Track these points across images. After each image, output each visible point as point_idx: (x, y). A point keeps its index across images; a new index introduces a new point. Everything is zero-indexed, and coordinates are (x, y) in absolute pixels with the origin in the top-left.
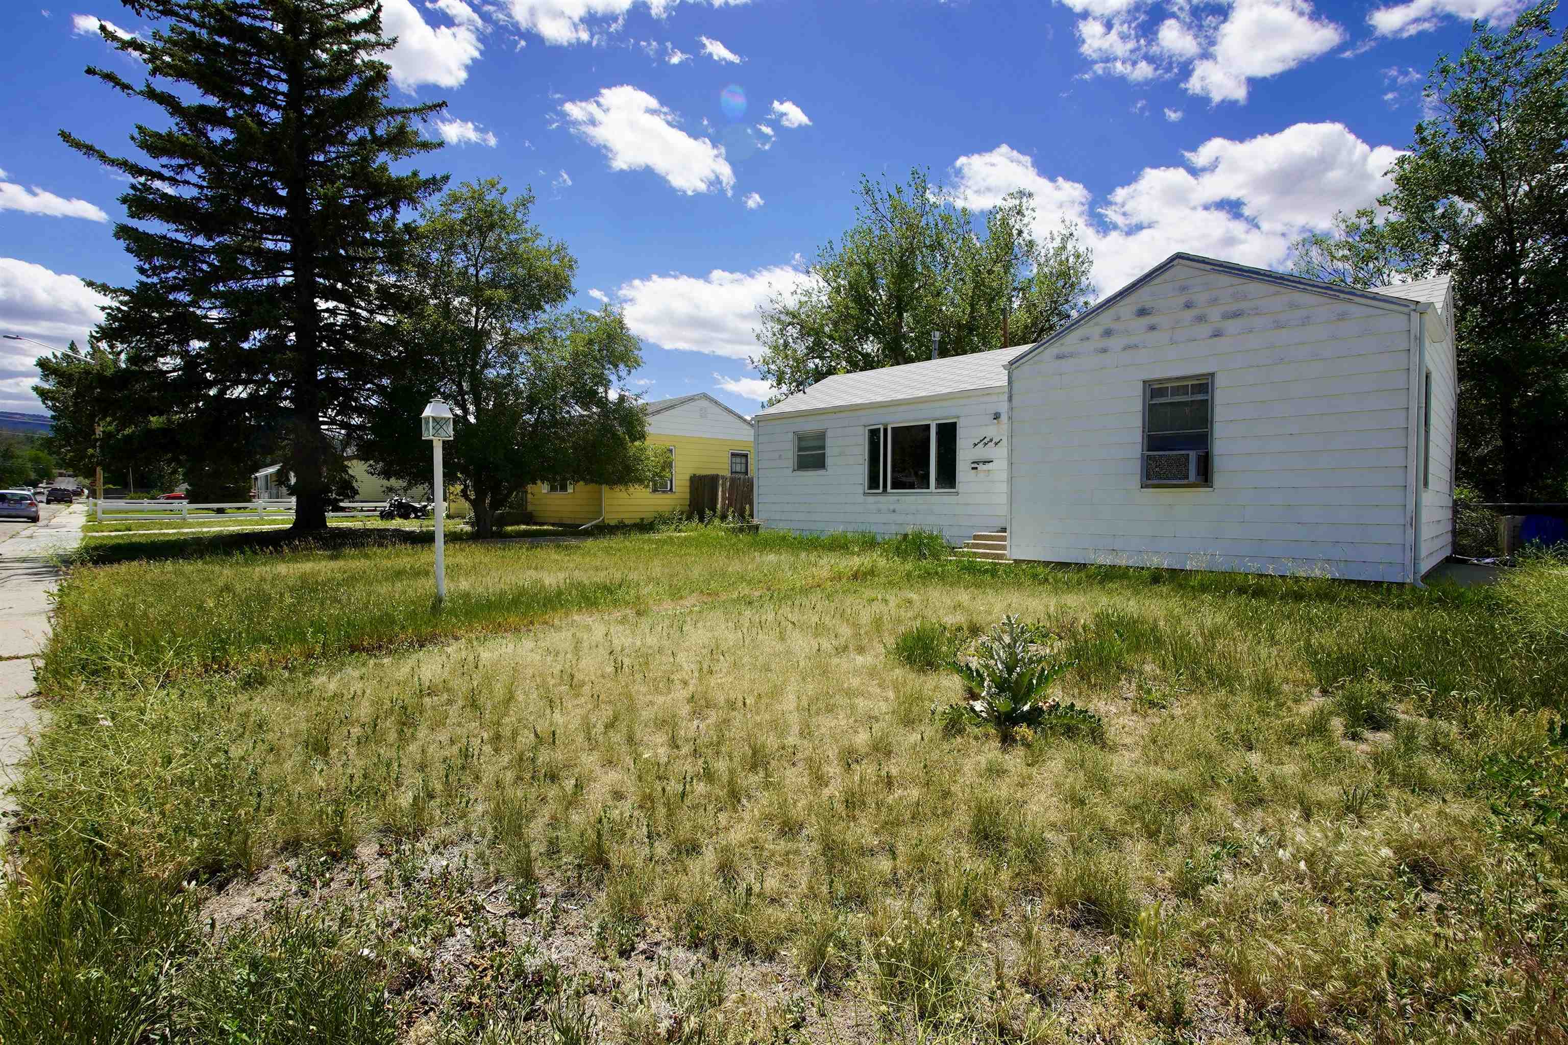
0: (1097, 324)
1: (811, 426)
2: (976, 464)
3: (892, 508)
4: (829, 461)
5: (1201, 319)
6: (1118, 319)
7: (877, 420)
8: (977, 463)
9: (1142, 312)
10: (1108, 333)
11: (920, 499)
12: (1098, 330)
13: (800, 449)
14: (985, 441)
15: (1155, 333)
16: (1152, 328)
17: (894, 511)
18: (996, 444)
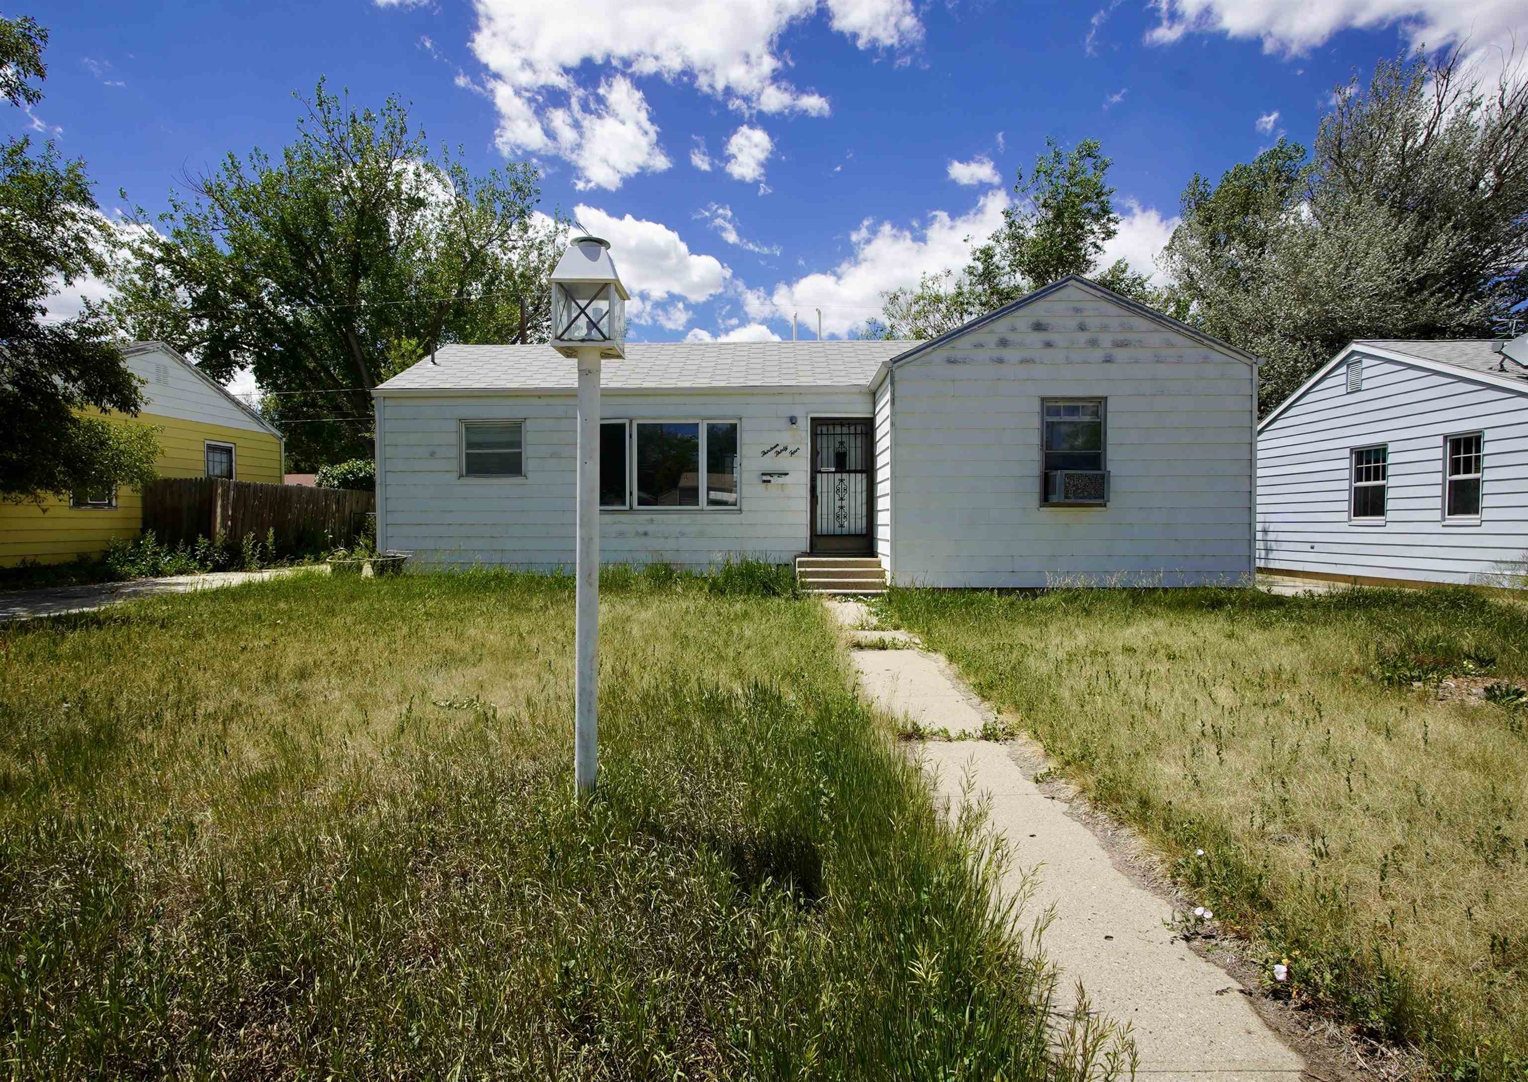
0: (992, 332)
1: (501, 412)
2: (767, 477)
3: (642, 529)
4: (529, 464)
5: (1093, 343)
6: (1014, 330)
7: (615, 413)
8: (770, 475)
9: (1038, 327)
10: (1003, 343)
11: (686, 519)
12: (992, 339)
13: (469, 445)
14: (778, 450)
15: (1050, 351)
16: (1048, 345)
17: (646, 534)
18: (792, 453)
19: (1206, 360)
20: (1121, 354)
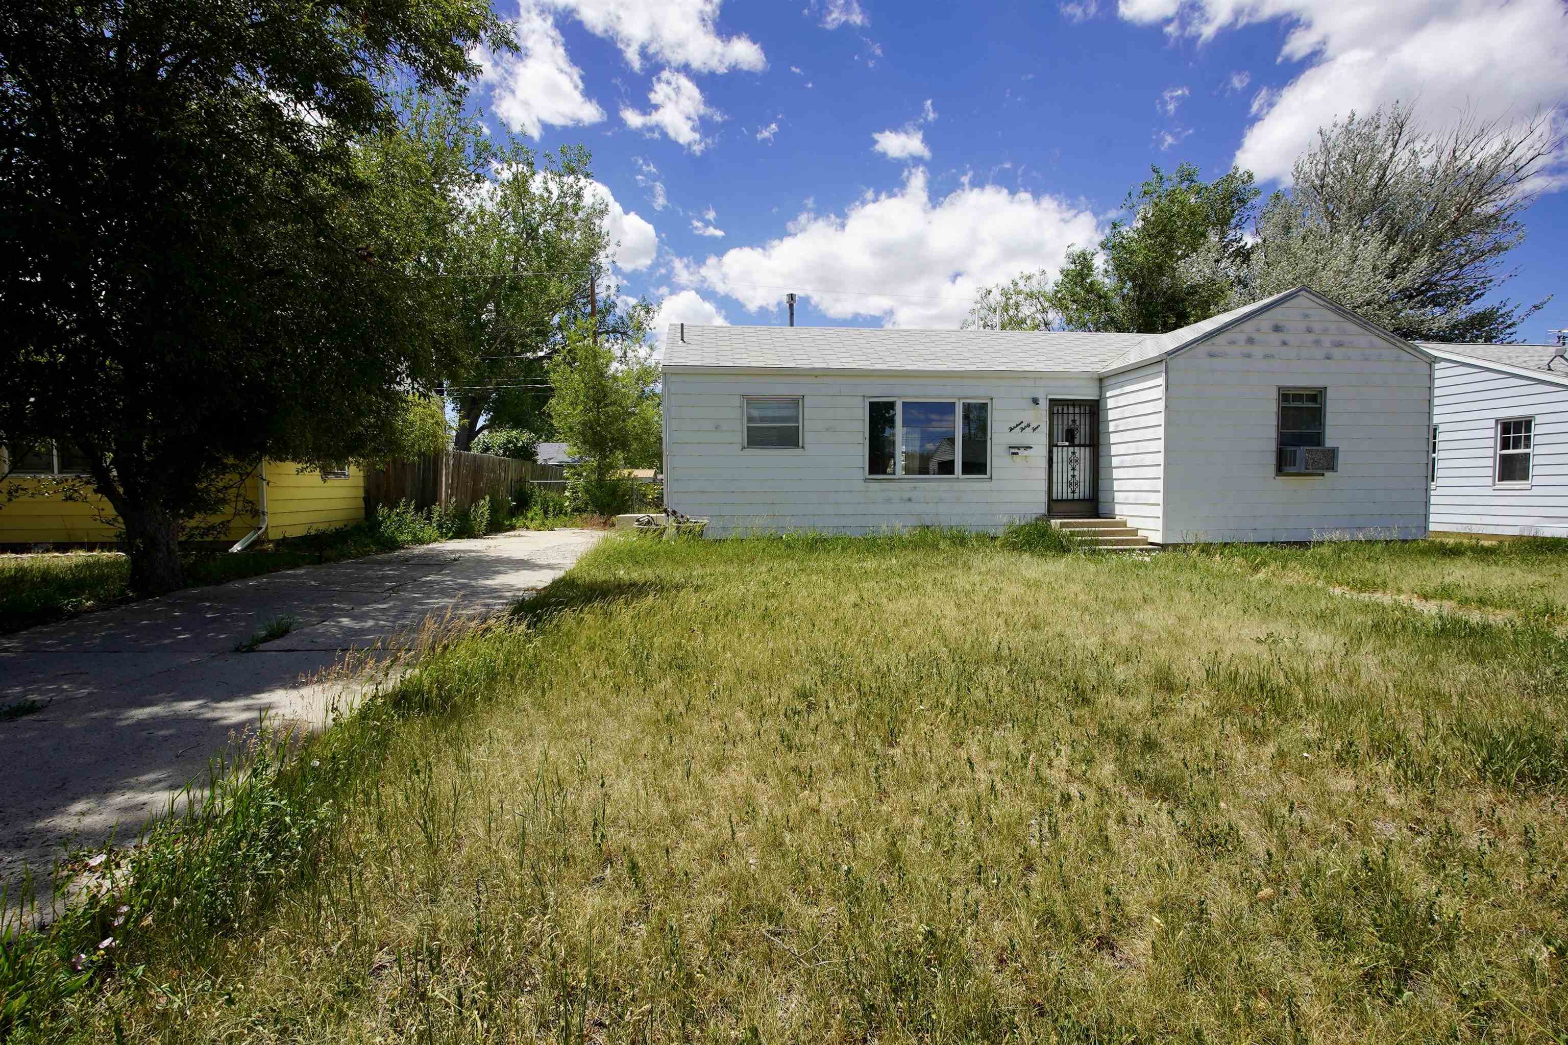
0: (1242, 332)
1: (782, 389)
2: (1014, 450)
3: (906, 496)
4: (808, 437)
5: (1317, 342)
6: (1258, 330)
7: (881, 392)
8: (1018, 448)
9: (1277, 329)
10: (1250, 341)
11: (945, 486)
12: (1242, 337)
13: (750, 419)
14: (1022, 426)
15: (1285, 348)
16: (1284, 343)
17: (910, 500)
18: (1034, 429)
19: (1398, 359)
20: (1337, 352)
